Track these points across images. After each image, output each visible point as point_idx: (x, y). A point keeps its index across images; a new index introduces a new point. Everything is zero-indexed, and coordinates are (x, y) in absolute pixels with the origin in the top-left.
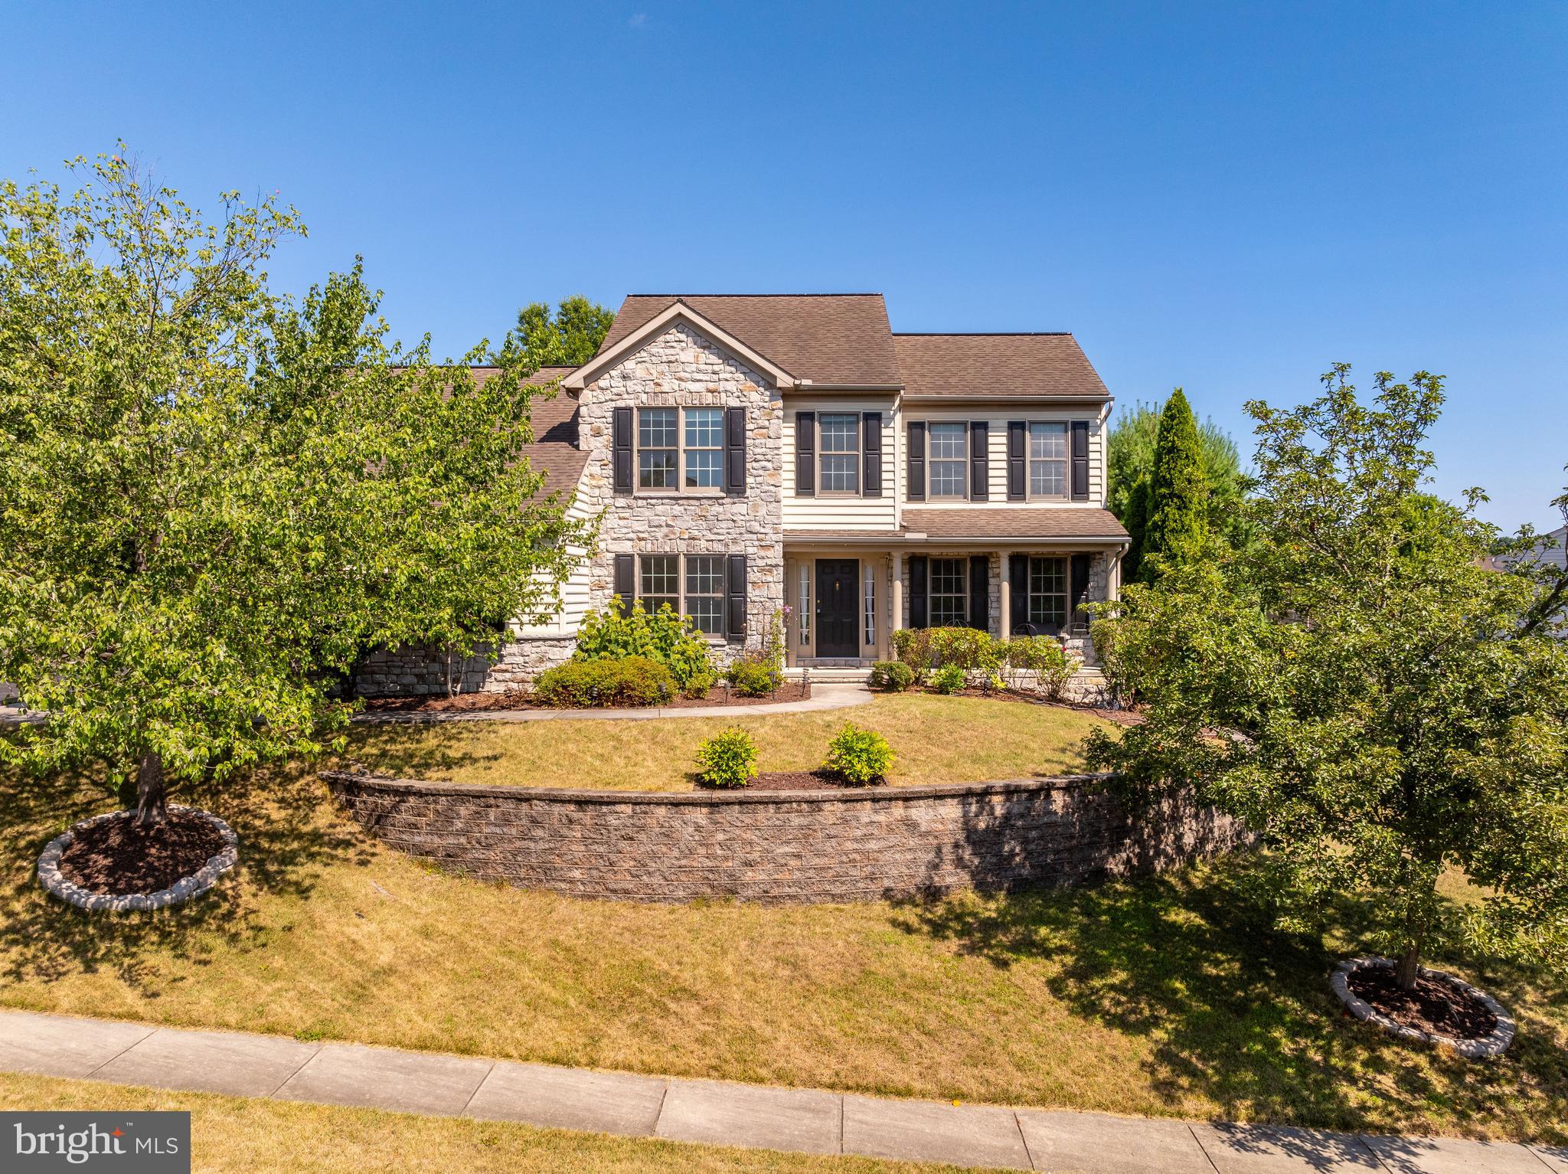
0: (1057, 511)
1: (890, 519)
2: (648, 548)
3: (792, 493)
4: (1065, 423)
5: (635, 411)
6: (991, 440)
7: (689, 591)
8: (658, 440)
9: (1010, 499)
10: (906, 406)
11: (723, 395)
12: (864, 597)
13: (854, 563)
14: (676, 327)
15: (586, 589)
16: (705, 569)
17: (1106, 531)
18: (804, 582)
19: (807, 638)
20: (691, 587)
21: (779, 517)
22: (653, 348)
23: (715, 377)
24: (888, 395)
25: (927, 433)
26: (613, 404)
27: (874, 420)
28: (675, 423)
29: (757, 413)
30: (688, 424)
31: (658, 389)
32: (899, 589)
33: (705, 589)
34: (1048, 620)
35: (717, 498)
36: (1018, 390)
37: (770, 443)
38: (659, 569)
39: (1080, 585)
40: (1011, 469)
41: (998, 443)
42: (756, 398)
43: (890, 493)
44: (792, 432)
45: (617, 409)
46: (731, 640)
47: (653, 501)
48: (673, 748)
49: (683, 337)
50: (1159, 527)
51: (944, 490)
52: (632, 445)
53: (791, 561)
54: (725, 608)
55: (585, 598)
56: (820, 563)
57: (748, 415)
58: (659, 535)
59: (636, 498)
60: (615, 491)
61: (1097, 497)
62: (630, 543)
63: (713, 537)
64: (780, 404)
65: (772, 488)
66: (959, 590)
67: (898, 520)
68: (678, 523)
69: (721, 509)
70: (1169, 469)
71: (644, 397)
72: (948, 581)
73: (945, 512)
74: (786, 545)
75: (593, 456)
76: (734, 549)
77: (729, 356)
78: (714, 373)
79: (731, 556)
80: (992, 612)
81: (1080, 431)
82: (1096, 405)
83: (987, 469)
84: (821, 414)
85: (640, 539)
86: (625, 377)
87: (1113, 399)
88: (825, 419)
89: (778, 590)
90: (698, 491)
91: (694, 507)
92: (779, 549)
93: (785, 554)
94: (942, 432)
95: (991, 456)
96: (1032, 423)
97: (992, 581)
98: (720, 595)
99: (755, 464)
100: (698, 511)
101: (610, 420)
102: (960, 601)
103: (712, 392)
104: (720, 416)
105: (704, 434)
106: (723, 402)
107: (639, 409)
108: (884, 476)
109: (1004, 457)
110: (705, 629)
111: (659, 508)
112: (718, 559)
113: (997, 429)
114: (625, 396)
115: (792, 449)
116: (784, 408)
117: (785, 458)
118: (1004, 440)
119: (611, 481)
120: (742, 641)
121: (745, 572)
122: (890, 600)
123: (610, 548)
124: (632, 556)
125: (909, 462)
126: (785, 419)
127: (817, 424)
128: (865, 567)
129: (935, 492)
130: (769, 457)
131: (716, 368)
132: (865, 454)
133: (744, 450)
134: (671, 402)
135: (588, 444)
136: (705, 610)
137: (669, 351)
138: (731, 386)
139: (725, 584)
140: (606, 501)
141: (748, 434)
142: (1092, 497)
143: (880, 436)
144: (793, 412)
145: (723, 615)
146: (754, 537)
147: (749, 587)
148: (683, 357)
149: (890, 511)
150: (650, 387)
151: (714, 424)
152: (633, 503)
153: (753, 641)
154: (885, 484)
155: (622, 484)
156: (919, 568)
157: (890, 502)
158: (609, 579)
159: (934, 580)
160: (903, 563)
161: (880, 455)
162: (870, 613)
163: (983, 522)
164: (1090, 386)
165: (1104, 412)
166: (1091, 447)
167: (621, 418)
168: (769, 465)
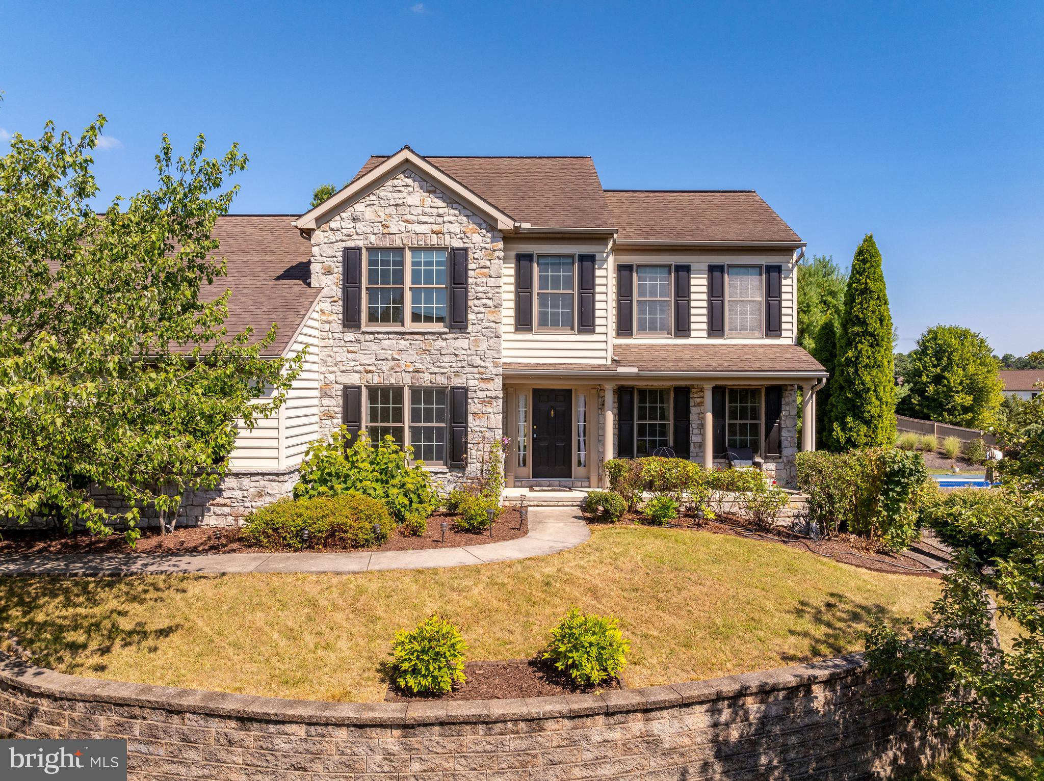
0: (753, 346)
1: (603, 354)
2: (375, 380)
3: (512, 328)
4: (760, 267)
5: (364, 251)
6: (693, 282)
7: (413, 422)
8: (385, 280)
9: (710, 335)
10: (617, 250)
11: (447, 236)
12: (577, 423)
13: (567, 394)
14: (403, 172)
15: (315, 419)
16: (428, 401)
17: (802, 366)
18: (522, 409)
19: (524, 460)
20: (415, 416)
21: (499, 351)
22: (381, 193)
23: (440, 220)
24: (601, 238)
25: (635, 275)
26: (344, 244)
27: (588, 262)
28: (402, 263)
29: (479, 254)
30: (414, 264)
31: (385, 231)
32: (610, 418)
33: (428, 419)
34: (743, 445)
35: (440, 334)
36: (717, 237)
37: (491, 282)
38: (385, 400)
39: (774, 413)
40: (711, 308)
41: (699, 284)
42: (478, 239)
43: (603, 330)
44: (512, 272)
45: (347, 249)
46: (452, 468)
47: (380, 336)
48: (374, 620)
49: (409, 181)
50: (854, 363)
51: (651, 327)
52: (360, 282)
53: (510, 390)
54: (447, 436)
55: (315, 427)
56: (537, 393)
57: (471, 255)
58: (386, 368)
59: (363, 333)
60: (344, 326)
61: (789, 334)
62: (358, 375)
63: (436, 370)
64: (501, 245)
65: (492, 324)
66: (663, 417)
67: (610, 355)
68: (404, 356)
69: (444, 344)
70: (862, 309)
71: (372, 238)
72: (653, 409)
73: (651, 347)
74: (505, 377)
75: (325, 292)
76: (456, 382)
77: (453, 200)
78: (439, 216)
79: (453, 388)
80: (694, 438)
81: (774, 274)
82: (787, 250)
83: (689, 307)
84: (540, 256)
85: (367, 372)
86: (354, 219)
87: (805, 245)
88: (542, 261)
89: (497, 420)
90: (422, 327)
91: (418, 342)
92: (499, 382)
93: (504, 385)
94: (648, 274)
95: (693, 296)
96: (730, 266)
97: (693, 410)
98: (443, 425)
99: (476, 302)
100: (423, 346)
101: (340, 259)
102: (663, 428)
103: (437, 233)
104: (444, 257)
105: (429, 273)
106: (447, 243)
107: (368, 249)
108: (598, 313)
109: (705, 297)
110: (428, 457)
111: (386, 343)
112: (441, 391)
113: (699, 272)
114: (355, 237)
115: (512, 288)
116: (505, 250)
117: (505, 296)
118: (705, 282)
119: (341, 316)
120: (463, 468)
121: (467, 404)
122: (602, 427)
123: (339, 379)
124: (359, 388)
125: (618, 301)
126: (505, 259)
127: (535, 265)
128: (577, 396)
129: (642, 328)
130: (490, 295)
131: (441, 211)
132: (580, 294)
133: (466, 289)
134: (398, 243)
135: (319, 281)
136: (429, 438)
137: (396, 195)
138: (455, 228)
139: (447, 415)
140: (336, 336)
141: (471, 273)
142: (784, 333)
143: (594, 277)
144: (513, 253)
145: (446, 444)
146: (476, 370)
147: (470, 418)
148: (410, 200)
149: (603, 346)
150: (379, 229)
151: (439, 263)
152: (361, 337)
153: (473, 468)
154: (598, 321)
155: (351, 320)
156: (627, 398)
157: (603, 338)
158: (337, 409)
159: (641, 409)
160: (614, 393)
161: (594, 294)
162: (582, 438)
163: (688, 357)
164: (782, 234)
165: (795, 257)
166: (784, 289)
167: (351, 258)
168: (490, 303)
